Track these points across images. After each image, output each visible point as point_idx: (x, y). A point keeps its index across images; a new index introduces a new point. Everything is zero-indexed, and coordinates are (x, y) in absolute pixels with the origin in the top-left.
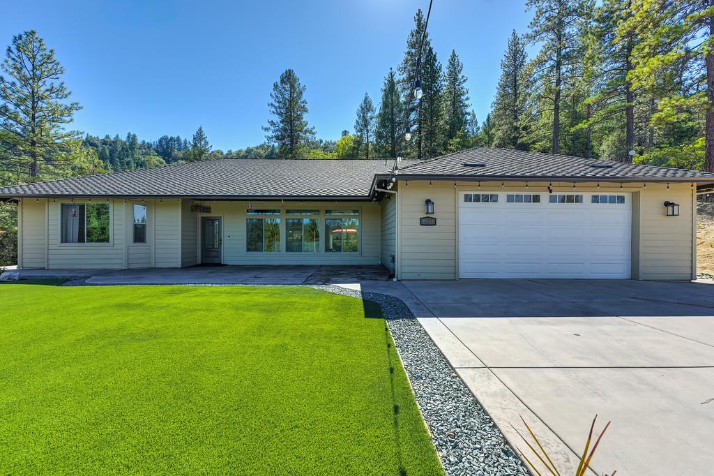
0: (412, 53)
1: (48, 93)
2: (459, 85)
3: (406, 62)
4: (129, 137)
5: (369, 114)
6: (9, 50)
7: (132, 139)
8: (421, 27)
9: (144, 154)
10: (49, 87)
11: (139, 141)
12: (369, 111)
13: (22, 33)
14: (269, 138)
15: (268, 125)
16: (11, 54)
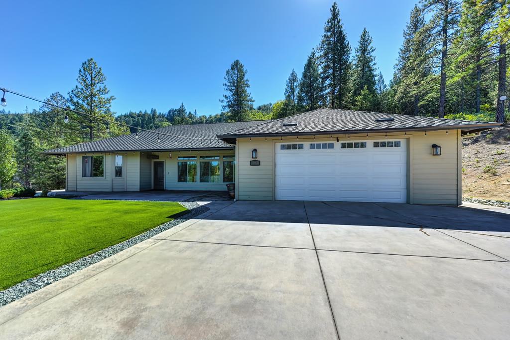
0: (328, 36)
1: (98, 92)
2: (367, 54)
3: (323, 43)
4: (152, 111)
5: (295, 84)
6: (80, 71)
7: (154, 112)
8: (335, 15)
9: (160, 121)
10: (99, 89)
12: (295, 81)
13: (86, 61)
14: (224, 107)
15: (224, 98)
16: (81, 73)
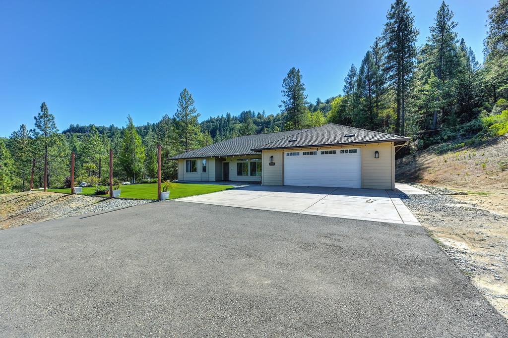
4: (227, 115)
5: (354, 79)
9: (234, 124)
11: (232, 117)
12: (355, 76)
